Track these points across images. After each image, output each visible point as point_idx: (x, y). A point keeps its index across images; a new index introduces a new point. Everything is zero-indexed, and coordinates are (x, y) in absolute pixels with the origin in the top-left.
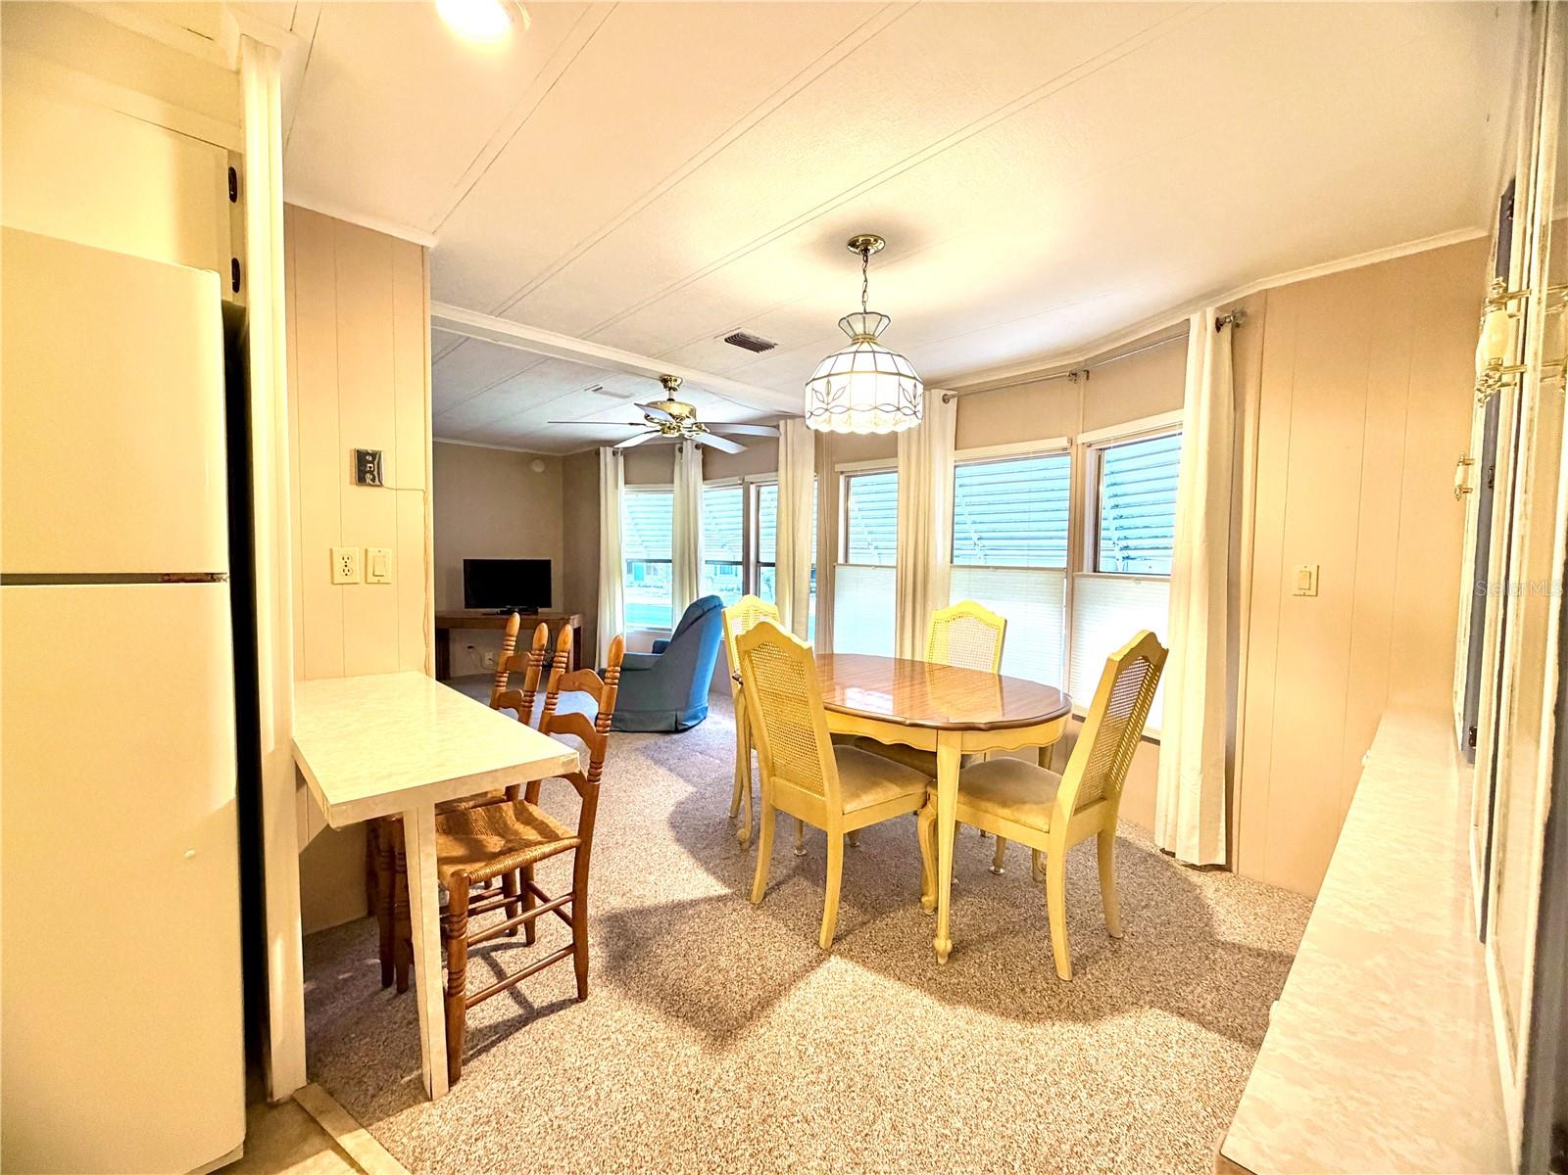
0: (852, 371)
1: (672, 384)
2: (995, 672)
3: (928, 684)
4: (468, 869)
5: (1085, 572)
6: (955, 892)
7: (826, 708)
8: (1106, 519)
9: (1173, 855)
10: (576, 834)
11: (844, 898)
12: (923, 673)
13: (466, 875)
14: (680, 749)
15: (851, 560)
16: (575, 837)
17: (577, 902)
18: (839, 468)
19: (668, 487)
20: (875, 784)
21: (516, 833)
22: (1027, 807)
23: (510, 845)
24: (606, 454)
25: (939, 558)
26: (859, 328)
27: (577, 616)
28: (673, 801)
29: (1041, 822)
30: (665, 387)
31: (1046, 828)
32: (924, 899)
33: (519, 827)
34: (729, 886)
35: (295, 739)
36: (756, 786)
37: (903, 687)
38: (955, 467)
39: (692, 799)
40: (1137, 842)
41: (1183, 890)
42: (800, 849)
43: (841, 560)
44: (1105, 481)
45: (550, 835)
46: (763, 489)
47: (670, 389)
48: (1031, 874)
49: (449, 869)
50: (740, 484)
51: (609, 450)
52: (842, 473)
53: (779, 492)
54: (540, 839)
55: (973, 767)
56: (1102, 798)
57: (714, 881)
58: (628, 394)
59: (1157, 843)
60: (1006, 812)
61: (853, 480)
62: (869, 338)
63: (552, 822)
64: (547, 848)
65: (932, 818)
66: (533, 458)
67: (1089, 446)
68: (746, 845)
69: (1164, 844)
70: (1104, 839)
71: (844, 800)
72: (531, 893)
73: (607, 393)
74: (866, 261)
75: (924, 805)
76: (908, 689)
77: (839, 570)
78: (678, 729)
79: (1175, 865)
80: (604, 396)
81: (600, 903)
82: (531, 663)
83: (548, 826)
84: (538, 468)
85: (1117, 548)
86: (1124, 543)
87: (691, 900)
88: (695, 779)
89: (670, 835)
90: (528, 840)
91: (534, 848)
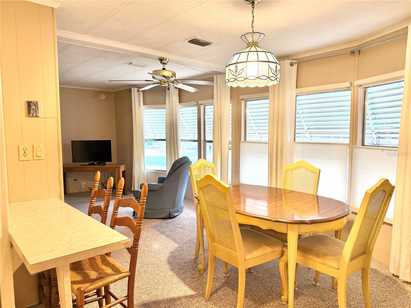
0: (247, 61)
1: (165, 62)
2: (315, 194)
3: (284, 200)
4: (84, 287)
5: (358, 146)
6: (297, 295)
7: (236, 213)
8: (368, 120)
9: (398, 277)
10: (129, 271)
11: (246, 297)
12: (281, 194)
13: (83, 289)
14: (171, 226)
15: (248, 139)
16: (128, 272)
17: (130, 299)
18: (241, 97)
19: (163, 106)
20: (259, 246)
21: (102, 270)
22: (328, 257)
23: (100, 276)
24: (134, 91)
25: (288, 139)
26: (250, 40)
27: (124, 165)
28: (169, 251)
29: (335, 265)
30: (161, 63)
31: (337, 267)
32: (282, 297)
33: (103, 267)
34: (195, 291)
35: (10, 233)
36: (206, 244)
37: (272, 202)
38: (296, 96)
39: (176, 250)
40: (382, 271)
41: (402, 293)
42: (226, 273)
43: (243, 139)
44: (367, 102)
45: (117, 271)
46: (207, 107)
47: (163, 64)
48: (332, 286)
49: (76, 287)
50: (196, 105)
51: (136, 89)
52: (243, 99)
53: (214, 108)
54: (113, 273)
55: (304, 238)
56: (364, 253)
57: (188, 288)
58: (144, 65)
59: (390, 271)
60: (319, 260)
61: (248, 103)
62: (255, 44)
63: (118, 264)
64: (116, 277)
65: (286, 262)
66: (101, 92)
67: (360, 86)
68: (202, 272)
69: (394, 272)
70: (364, 271)
71: (245, 254)
72: (109, 295)
73: (135, 65)
74: (253, 8)
75: (282, 255)
76: (274, 203)
77: (242, 145)
78: (170, 217)
79: (399, 281)
80: (133, 66)
81: (139, 298)
82: (106, 194)
83: (116, 267)
84: (103, 97)
85: (374, 133)
86: (377, 131)
87: (178, 297)
88: (178, 241)
89: (168, 267)
90: (108, 273)
91: (111, 277)
